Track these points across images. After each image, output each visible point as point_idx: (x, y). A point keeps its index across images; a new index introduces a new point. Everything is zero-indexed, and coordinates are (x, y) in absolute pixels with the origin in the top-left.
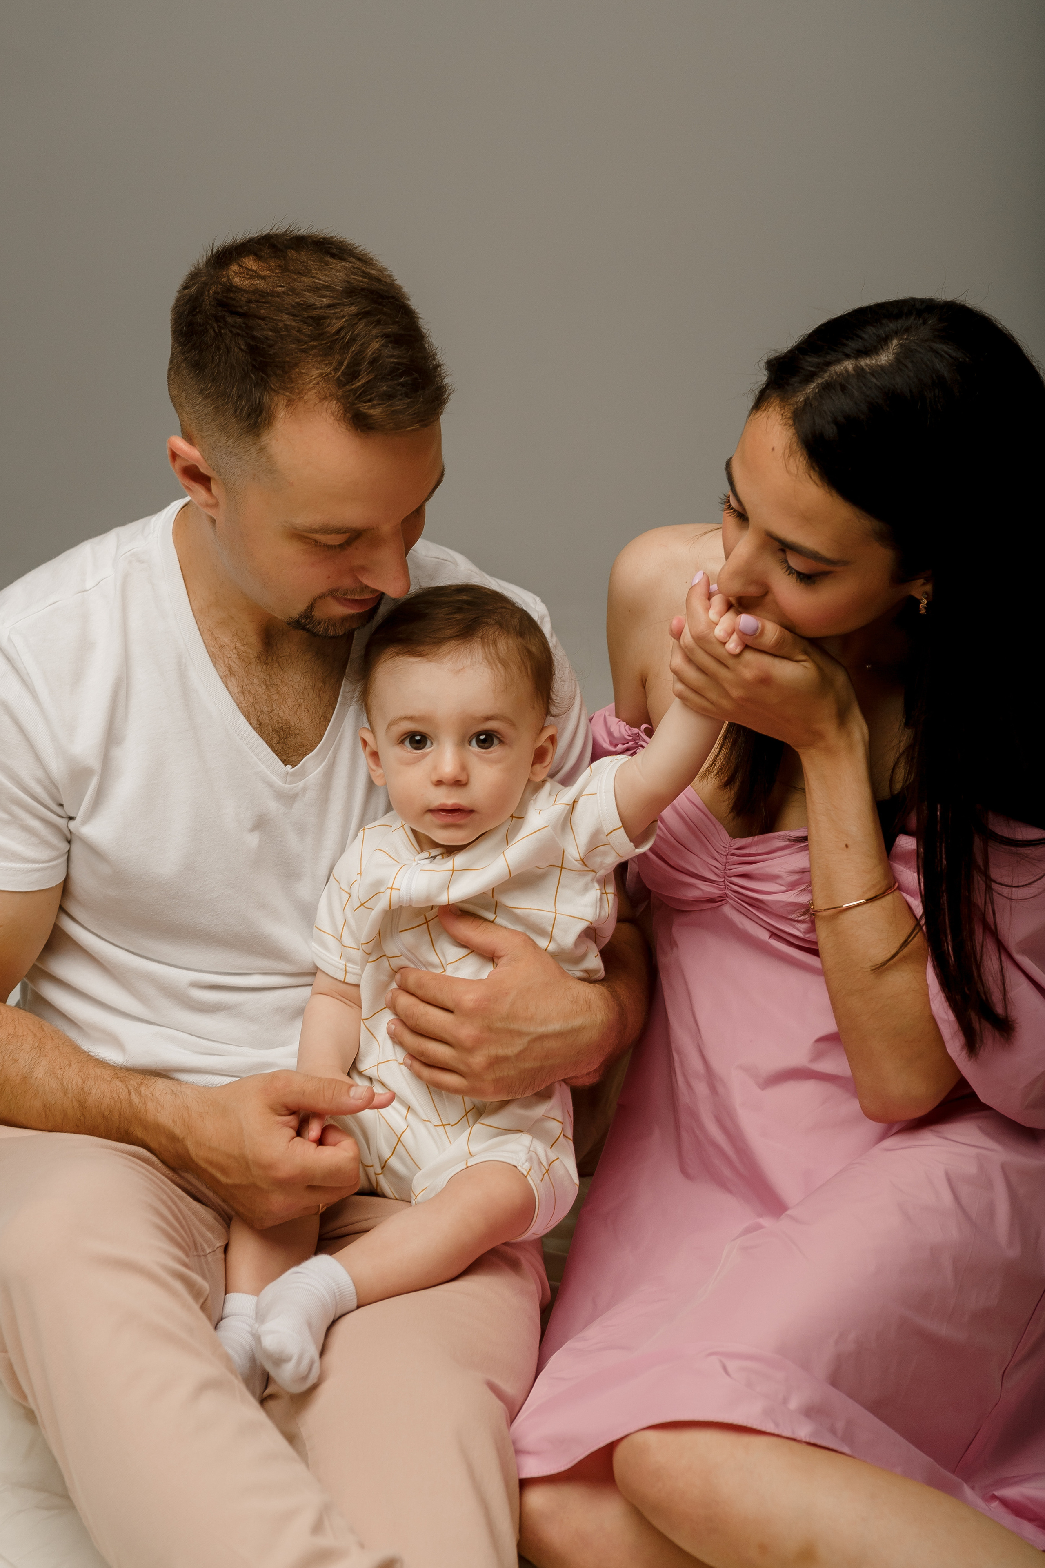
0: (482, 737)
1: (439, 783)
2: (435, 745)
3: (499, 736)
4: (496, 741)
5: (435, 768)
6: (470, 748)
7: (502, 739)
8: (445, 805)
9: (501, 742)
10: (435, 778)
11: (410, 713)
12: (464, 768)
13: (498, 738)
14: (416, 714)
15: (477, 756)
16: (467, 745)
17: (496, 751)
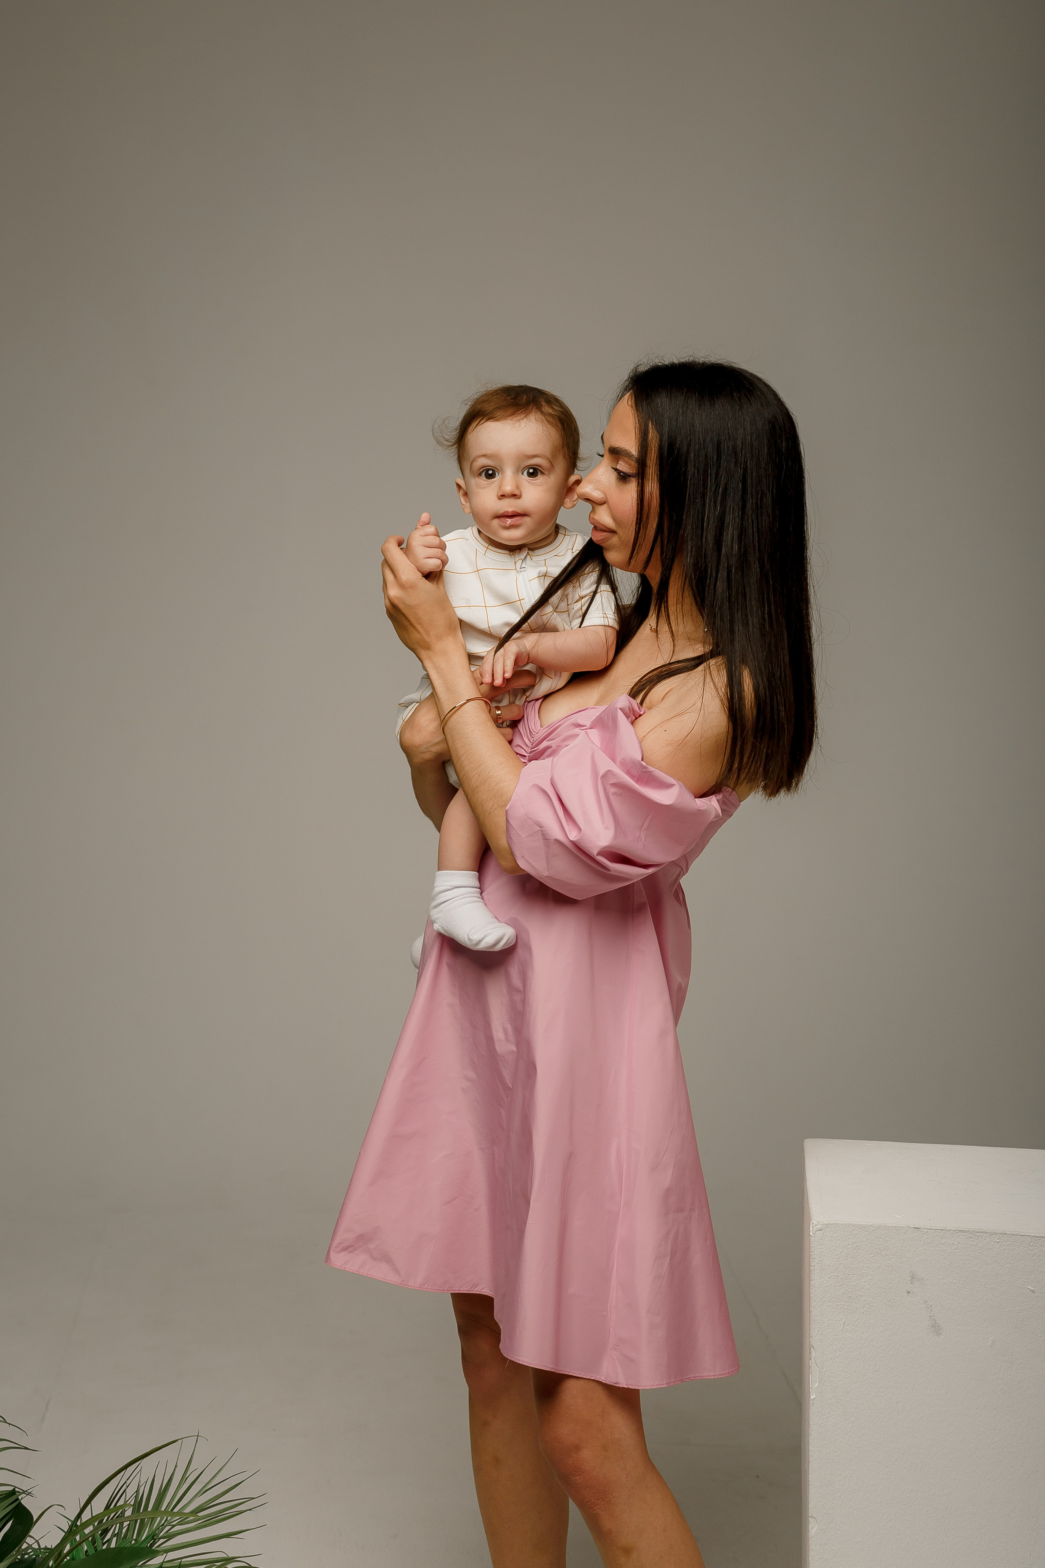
0: (531, 471)
1: (503, 496)
2: (500, 474)
3: (541, 469)
4: (539, 473)
5: (500, 487)
6: (522, 476)
7: (542, 470)
8: (508, 512)
9: (542, 473)
10: (501, 493)
11: (484, 452)
12: (518, 487)
13: (540, 471)
14: (488, 452)
15: (527, 481)
16: (520, 474)
17: (540, 479)
